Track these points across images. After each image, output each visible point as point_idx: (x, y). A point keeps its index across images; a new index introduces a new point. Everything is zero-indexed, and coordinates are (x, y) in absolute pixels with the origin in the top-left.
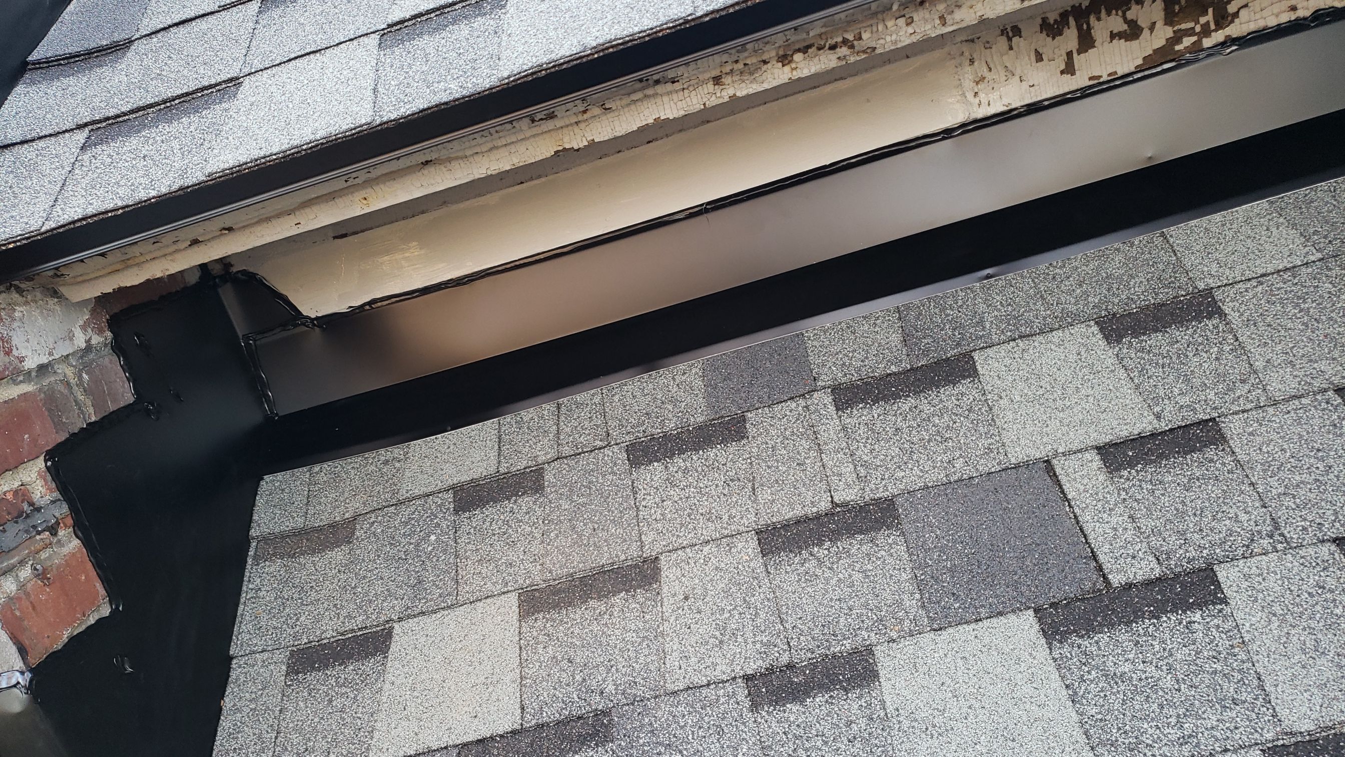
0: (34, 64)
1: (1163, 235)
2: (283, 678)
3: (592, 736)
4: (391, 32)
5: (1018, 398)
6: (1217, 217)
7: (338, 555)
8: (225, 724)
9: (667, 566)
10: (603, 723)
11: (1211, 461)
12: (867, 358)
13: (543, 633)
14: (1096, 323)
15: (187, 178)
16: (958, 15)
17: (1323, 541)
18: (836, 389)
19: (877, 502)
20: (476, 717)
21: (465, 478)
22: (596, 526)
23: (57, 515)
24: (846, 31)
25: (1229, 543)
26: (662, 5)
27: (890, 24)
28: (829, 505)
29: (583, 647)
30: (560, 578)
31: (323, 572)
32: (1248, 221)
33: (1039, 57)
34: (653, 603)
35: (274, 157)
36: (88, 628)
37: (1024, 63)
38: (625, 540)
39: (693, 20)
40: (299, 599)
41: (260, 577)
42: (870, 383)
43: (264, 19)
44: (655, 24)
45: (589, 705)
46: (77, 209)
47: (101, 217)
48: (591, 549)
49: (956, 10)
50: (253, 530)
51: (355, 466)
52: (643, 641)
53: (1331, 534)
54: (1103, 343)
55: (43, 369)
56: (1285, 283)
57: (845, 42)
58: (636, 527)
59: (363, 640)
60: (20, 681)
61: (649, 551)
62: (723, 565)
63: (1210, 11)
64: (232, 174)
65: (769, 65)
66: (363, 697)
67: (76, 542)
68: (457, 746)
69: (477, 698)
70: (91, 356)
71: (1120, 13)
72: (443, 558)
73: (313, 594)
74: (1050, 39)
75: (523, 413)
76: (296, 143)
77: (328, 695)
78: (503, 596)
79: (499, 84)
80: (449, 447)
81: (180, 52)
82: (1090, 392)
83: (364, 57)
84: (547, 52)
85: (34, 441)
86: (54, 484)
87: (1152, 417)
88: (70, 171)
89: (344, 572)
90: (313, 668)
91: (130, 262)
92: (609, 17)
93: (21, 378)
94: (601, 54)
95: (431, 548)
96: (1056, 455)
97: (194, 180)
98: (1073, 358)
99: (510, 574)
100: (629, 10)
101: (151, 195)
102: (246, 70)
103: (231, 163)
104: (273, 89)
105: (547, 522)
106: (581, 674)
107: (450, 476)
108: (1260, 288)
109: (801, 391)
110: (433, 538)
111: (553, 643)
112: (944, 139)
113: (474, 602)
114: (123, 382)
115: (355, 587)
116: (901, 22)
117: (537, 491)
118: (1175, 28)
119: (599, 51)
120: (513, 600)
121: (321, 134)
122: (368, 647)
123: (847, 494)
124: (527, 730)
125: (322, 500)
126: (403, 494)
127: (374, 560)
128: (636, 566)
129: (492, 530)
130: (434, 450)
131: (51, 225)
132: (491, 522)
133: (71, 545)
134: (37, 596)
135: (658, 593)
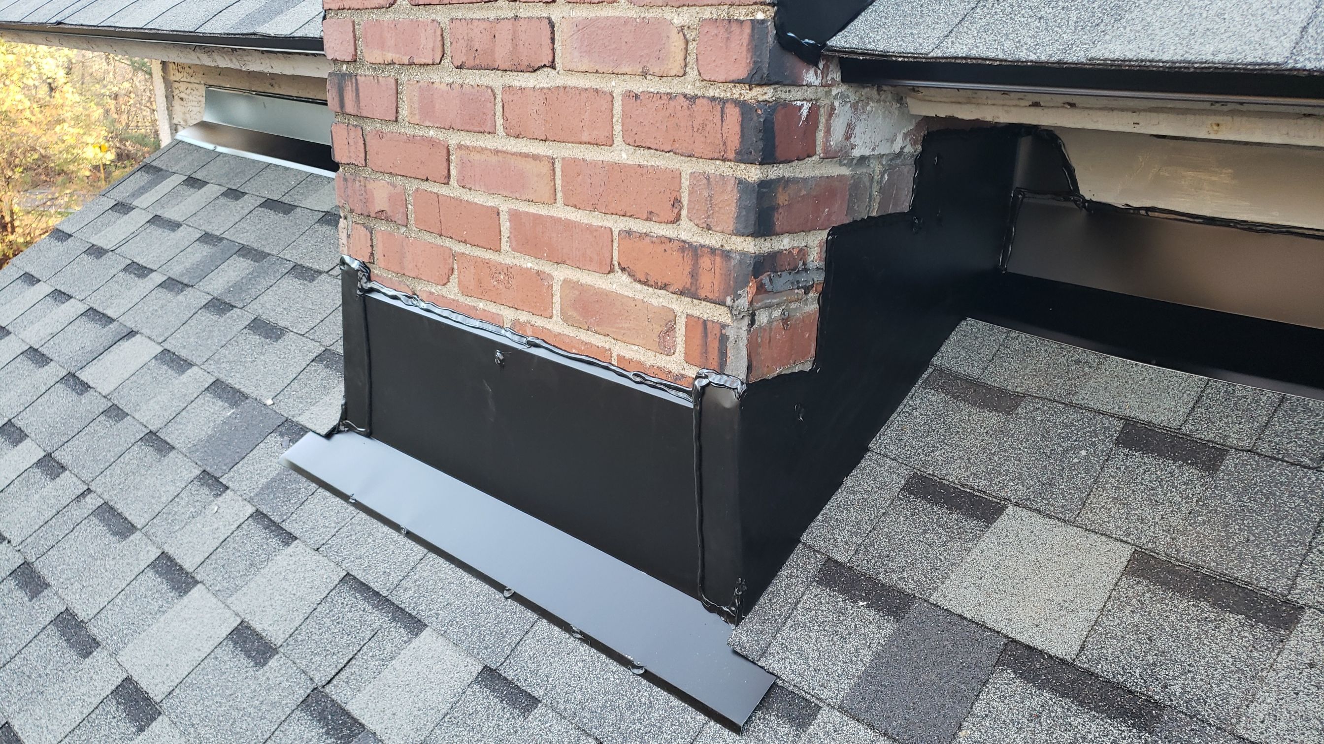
2: (899, 490)
3: (1133, 716)
7: (993, 418)
8: (839, 497)
9: (1309, 623)
10: (1150, 712)
13: (1138, 598)
15: (1069, 54)
20: (1037, 626)
21: (1143, 417)
22: (1252, 538)
23: (815, 279)
29: (1170, 635)
30: (1184, 563)
31: (973, 425)
34: (1270, 646)
35: (1161, 64)
36: (792, 373)
38: (1276, 571)
40: (943, 435)
41: (921, 399)
45: (1147, 688)
46: (964, 47)
47: (980, 61)
48: (1233, 555)
50: (936, 358)
51: (1049, 350)
52: (1237, 672)
55: (863, 159)
58: (1297, 566)
59: (977, 500)
60: (739, 387)
61: (1298, 596)
64: (1112, 66)
66: (952, 547)
67: (816, 306)
68: (1008, 637)
69: (1048, 611)
70: (898, 161)
72: (1083, 475)
73: (956, 438)
75: (1239, 386)
76: (1190, 57)
77: (926, 526)
78: (1119, 542)
80: (1144, 380)
85: (830, 214)
86: (825, 255)
88: (973, 8)
89: (991, 436)
90: (925, 498)
91: (974, 100)
93: (845, 162)
95: (1077, 460)
97: (1075, 59)
99: (1136, 528)
101: (1030, 58)
103: (1117, 55)
105: (1201, 503)
106: (1154, 657)
107: (1130, 408)
110: (1083, 453)
111: (1143, 613)
113: (1089, 530)
114: (909, 192)
115: (994, 454)
117: (1208, 469)
120: (1127, 552)
122: (978, 509)
124: (1076, 668)
125: (1004, 364)
126: (1078, 399)
127: (1022, 441)
128: (1273, 601)
129: (1142, 479)
130: (1128, 374)
131: (938, 53)
132: (1145, 471)
133: (812, 307)
134: (775, 333)
135: (1282, 641)
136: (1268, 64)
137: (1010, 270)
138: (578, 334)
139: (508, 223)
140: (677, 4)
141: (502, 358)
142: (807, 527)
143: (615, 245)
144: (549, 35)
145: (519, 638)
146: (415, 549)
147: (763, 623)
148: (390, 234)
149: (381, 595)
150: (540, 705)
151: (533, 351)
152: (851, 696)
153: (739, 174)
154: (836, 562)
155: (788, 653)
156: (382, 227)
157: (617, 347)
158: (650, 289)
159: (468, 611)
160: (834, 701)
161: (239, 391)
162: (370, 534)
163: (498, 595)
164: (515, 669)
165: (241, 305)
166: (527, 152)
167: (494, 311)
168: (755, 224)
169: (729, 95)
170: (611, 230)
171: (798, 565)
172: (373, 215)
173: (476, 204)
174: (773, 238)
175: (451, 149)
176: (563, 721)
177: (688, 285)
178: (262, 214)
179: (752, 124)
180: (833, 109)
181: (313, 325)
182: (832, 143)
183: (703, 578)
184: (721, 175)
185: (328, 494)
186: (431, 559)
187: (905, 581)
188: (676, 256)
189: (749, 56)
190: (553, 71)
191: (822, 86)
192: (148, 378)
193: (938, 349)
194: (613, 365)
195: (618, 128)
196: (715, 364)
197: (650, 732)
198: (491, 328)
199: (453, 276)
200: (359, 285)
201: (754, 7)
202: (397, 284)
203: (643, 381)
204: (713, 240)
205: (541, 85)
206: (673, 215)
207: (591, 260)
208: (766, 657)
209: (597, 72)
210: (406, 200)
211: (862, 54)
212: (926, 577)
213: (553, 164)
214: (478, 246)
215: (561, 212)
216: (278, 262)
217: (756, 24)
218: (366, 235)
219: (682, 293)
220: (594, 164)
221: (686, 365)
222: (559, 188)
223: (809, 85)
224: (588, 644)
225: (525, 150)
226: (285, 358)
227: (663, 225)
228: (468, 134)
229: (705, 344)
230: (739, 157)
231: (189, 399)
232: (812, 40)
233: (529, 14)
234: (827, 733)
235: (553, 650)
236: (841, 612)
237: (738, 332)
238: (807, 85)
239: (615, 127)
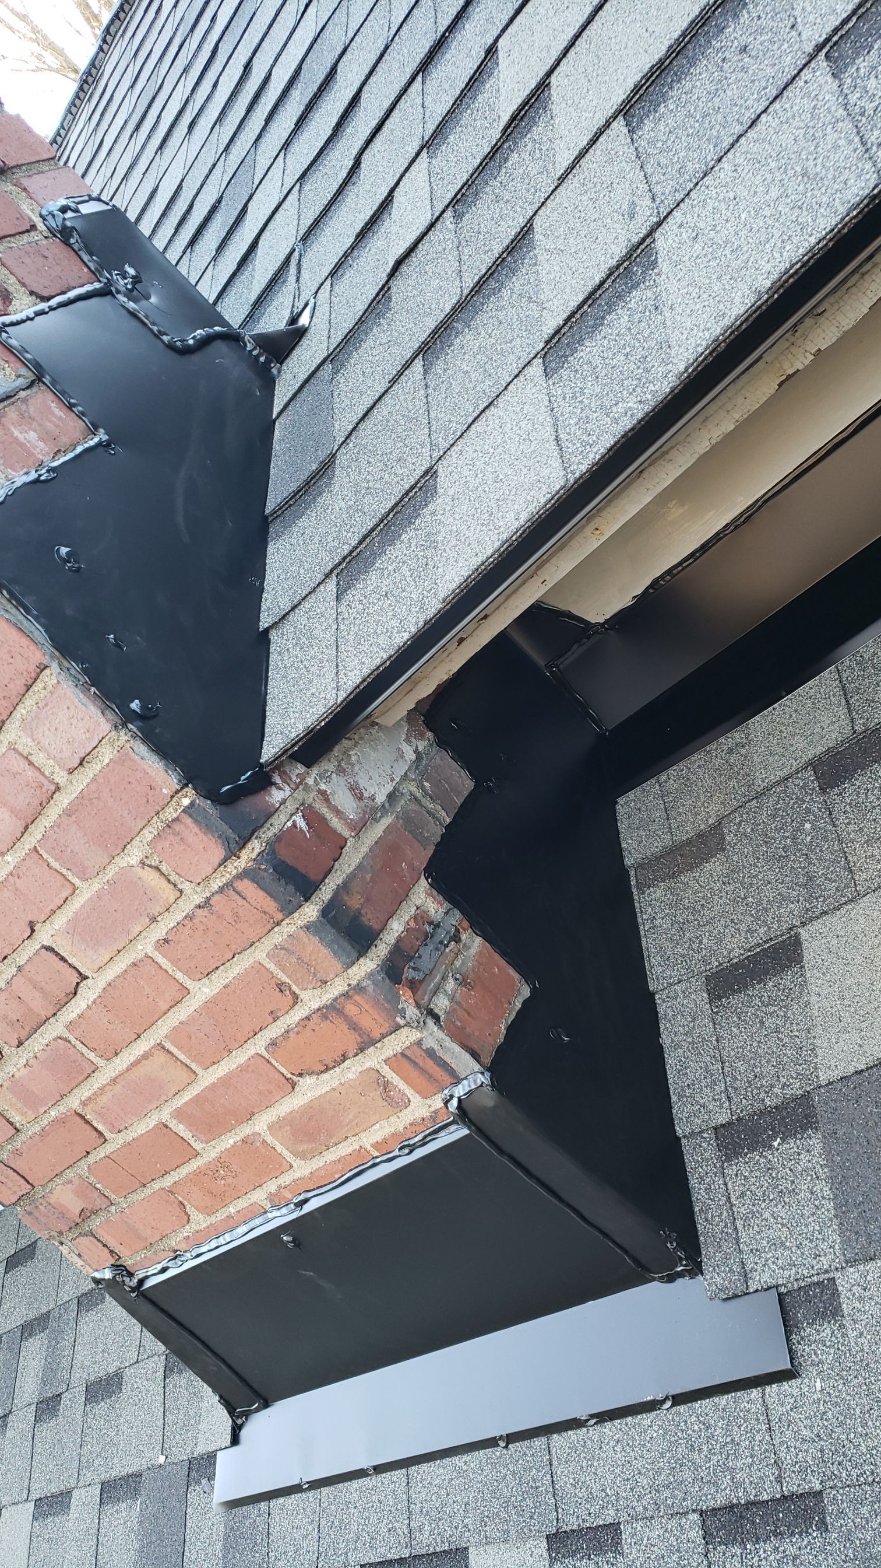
0: (272, 515)
2: (708, 1006)
4: (551, 348)
7: (715, 866)
8: (671, 1062)
15: (427, 609)
21: (820, 749)
23: (454, 923)
26: (836, 187)
31: (708, 887)
35: (491, 560)
36: (518, 1013)
40: (695, 920)
41: (650, 905)
43: (432, 380)
44: (834, 223)
46: (355, 671)
47: (376, 673)
50: (627, 859)
51: (701, 764)
55: (392, 797)
59: (773, 952)
60: (483, 1079)
64: (462, 591)
66: (794, 1014)
67: (478, 941)
70: (424, 763)
72: (826, 846)
73: (707, 912)
75: (861, 649)
76: (504, 536)
77: (757, 1017)
79: (678, 382)
80: (791, 716)
81: (375, 452)
83: (535, 396)
84: (718, 318)
85: (410, 865)
86: (441, 896)
88: (337, 629)
89: (729, 883)
90: (734, 992)
91: (417, 680)
92: (777, 235)
93: (379, 815)
94: (781, 291)
95: (810, 838)
97: (433, 610)
100: (797, 212)
101: (405, 638)
102: (436, 455)
103: (458, 581)
104: (466, 472)
107: (803, 752)
110: (808, 826)
113: (877, 889)
114: (459, 772)
115: (746, 897)
119: (779, 289)
121: (524, 517)
122: (780, 959)
125: (680, 810)
126: (759, 785)
127: (755, 864)
129: (870, 802)
130: (775, 724)
131: (342, 695)
132: (866, 794)
133: (475, 944)
134: (467, 1001)
136: (558, 492)
137: (610, 728)
138: (325, 1159)
139: (181, 1125)
140: (119, 850)
141: (290, 1239)
142: (673, 1119)
143: (274, 1062)
144: (56, 959)
145: (549, 1477)
146: (394, 1479)
147: (720, 1247)
148: (108, 1221)
149: (405, 1558)
150: (622, 1527)
151: (308, 1208)
152: (846, 1242)
153: (300, 923)
154: (723, 1126)
155: (763, 1255)
156: (96, 1223)
157: (364, 1139)
158: (337, 1069)
159: (487, 1496)
160: (837, 1261)
161: (129, 1476)
162: (347, 1503)
163: (498, 1451)
164: (572, 1512)
165: (65, 1387)
166: (135, 1059)
167: (246, 1205)
168: (353, 947)
169: (228, 876)
170: (258, 1054)
171: (698, 1161)
172: (79, 1220)
173: (142, 1135)
174: (381, 936)
175: (80, 1111)
176: (653, 1522)
177: (359, 1040)
178: (15, 1278)
179: (267, 880)
180: (323, 793)
181: (138, 1343)
182: (351, 817)
183: (635, 1260)
184: (288, 936)
185: (281, 1500)
186: (415, 1474)
187: (788, 1086)
188: (326, 1025)
189: (210, 836)
190: (87, 980)
191: (295, 790)
192: (45, 1546)
193: (621, 850)
194: (377, 1157)
195: (179, 975)
196: (447, 1079)
197: (728, 1455)
198: (258, 1221)
199: (187, 1208)
200: (128, 1289)
201: (174, 800)
202: (154, 1257)
203: (411, 1148)
204: (338, 987)
205: (92, 999)
206: (290, 999)
207: (270, 1092)
208: (750, 1278)
209: (119, 951)
210: (91, 1184)
211: (293, 746)
212: (800, 1065)
213: (163, 1048)
214: (178, 1166)
215: (208, 1077)
216: (62, 1311)
217: (188, 810)
218: (91, 1241)
219: (362, 1050)
220: (191, 1019)
221: (428, 1101)
222: (188, 1061)
223: (283, 802)
224: (607, 1421)
225: (132, 1058)
226: (140, 1400)
227: (292, 1013)
228: (80, 1087)
229: (423, 1071)
230: (286, 912)
231: (94, 1531)
232: (247, 772)
233: (26, 957)
234: (861, 1299)
235: (585, 1457)
236: (769, 1169)
237: (433, 1036)
238: (281, 804)
239: (176, 977)
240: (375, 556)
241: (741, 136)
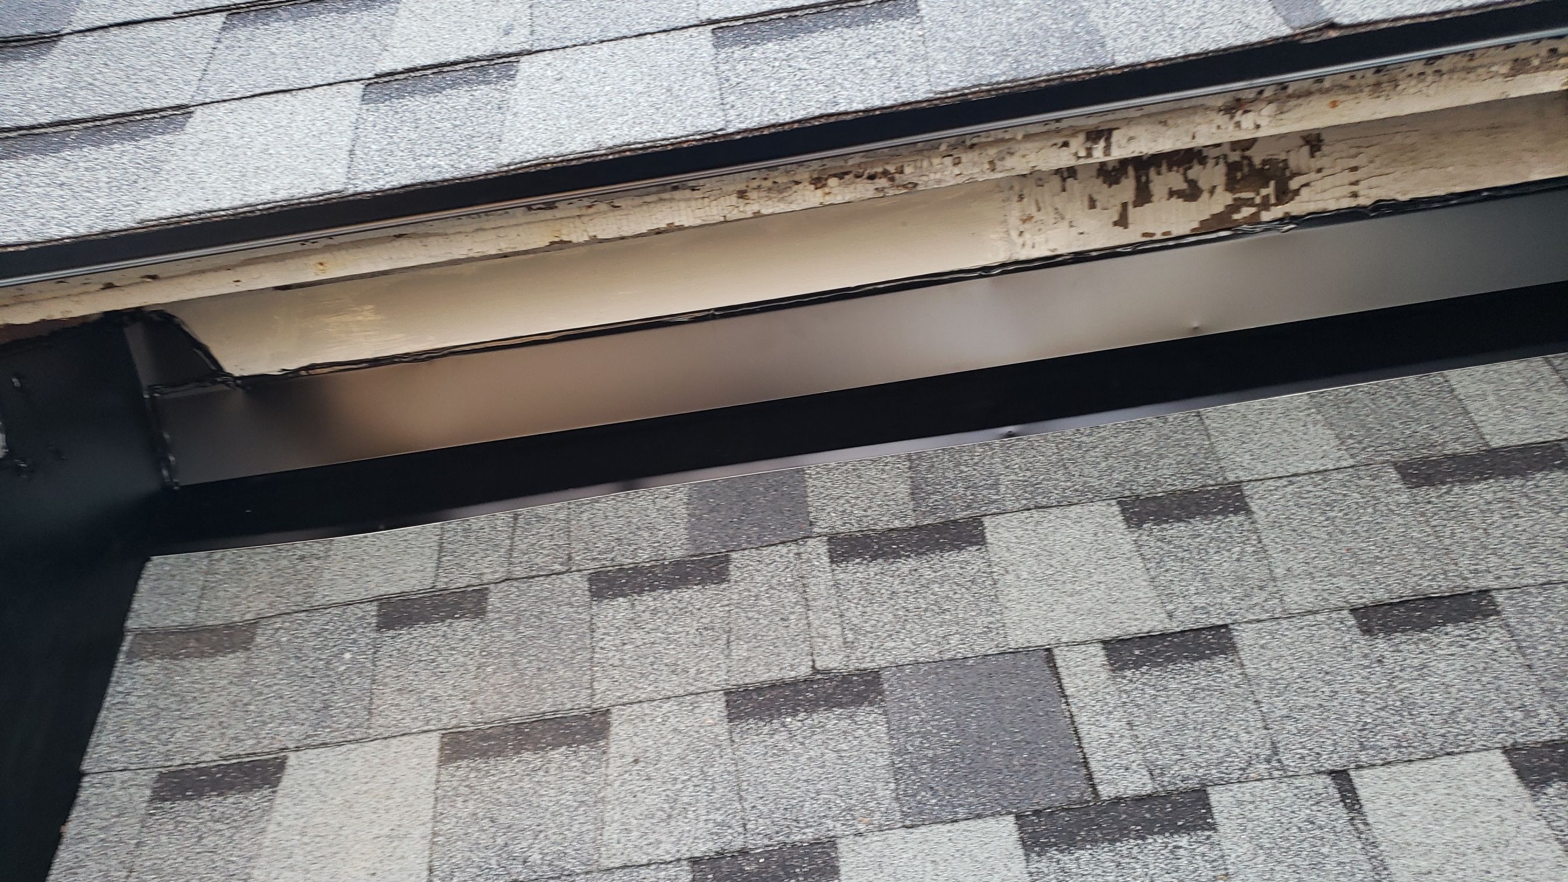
1: (1198, 415)
2: (146, 805)
4: (378, 83)
5: (1025, 575)
6: (1257, 404)
7: (231, 662)
8: (64, 856)
9: (619, 722)
11: (1219, 671)
12: (870, 507)
13: (465, 784)
14: (1119, 503)
15: (112, 220)
16: (1010, 162)
17: (1319, 773)
18: (833, 539)
19: (862, 673)
20: (374, 874)
21: (395, 590)
22: (542, 665)
24: (887, 163)
25: (1226, 764)
26: (691, 112)
27: (936, 161)
28: (809, 671)
29: (510, 805)
30: (493, 722)
31: (211, 680)
32: (1286, 413)
33: (1092, 204)
34: (597, 763)
35: (223, 213)
37: (1077, 209)
38: (574, 686)
39: (723, 135)
40: (177, 710)
41: (132, 678)
42: (869, 537)
43: (228, 39)
44: (681, 133)
48: (532, 691)
49: (1008, 158)
50: (130, 621)
51: (265, 558)
52: (580, 806)
53: (1328, 766)
54: (1122, 526)
56: (1315, 486)
57: (885, 173)
58: (589, 672)
59: (250, 768)
61: (600, 701)
62: (682, 727)
63: (1272, 183)
64: (169, 224)
65: (800, 186)
66: (241, 838)
69: (379, 852)
71: (1181, 170)
72: (357, 681)
73: (195, 706)
74: (1105, 186)
75: (472, 520)
76: (251, 200)
77: (198, 831)
78: (423, 735)
80: (379, 550)
81: (119, 60)
82: (1102, 579)
83: (343, 108)
84: (556, 143)
87: (1164, 615)
89: (236, 684)
90: (184, 796)
91: (24, 299)
92: (631, 116)
94: (616, 156)
95: (344, 668)
96: (1058, 644)
97: (121, 225)
98: (1089, 538)
99: (433, 711)
100: (653, 110)
101: (65, 234)
102: (199, 99)
103: (169, 212)
104: (230, 129)
105: (484, 653)
106: (504, 837)
107: (376, 585)
108: (1289, 489)
109: (795, 536)
110: (347, 656)
111: (475, 798)
112: (980, 277)
113: (387, 738)
115: (248, 704)
116: (948, 161)
117: (477, 616)
118: (1237, 195)
120: (434, 741)
121: (282, 195)
122: (254, 777)
123: (832, 661)
125: (220, 594)
126: (318, 600)
127: (274, 674)
128: (583, 717)
129: (419, 655)
130: (361, 551)
132: (418, 646)
135: (604, 753)
136: (330, 193)
137: (182, 484)
193: (128, 609)
240: (63, 145)
241: (625, 37)
